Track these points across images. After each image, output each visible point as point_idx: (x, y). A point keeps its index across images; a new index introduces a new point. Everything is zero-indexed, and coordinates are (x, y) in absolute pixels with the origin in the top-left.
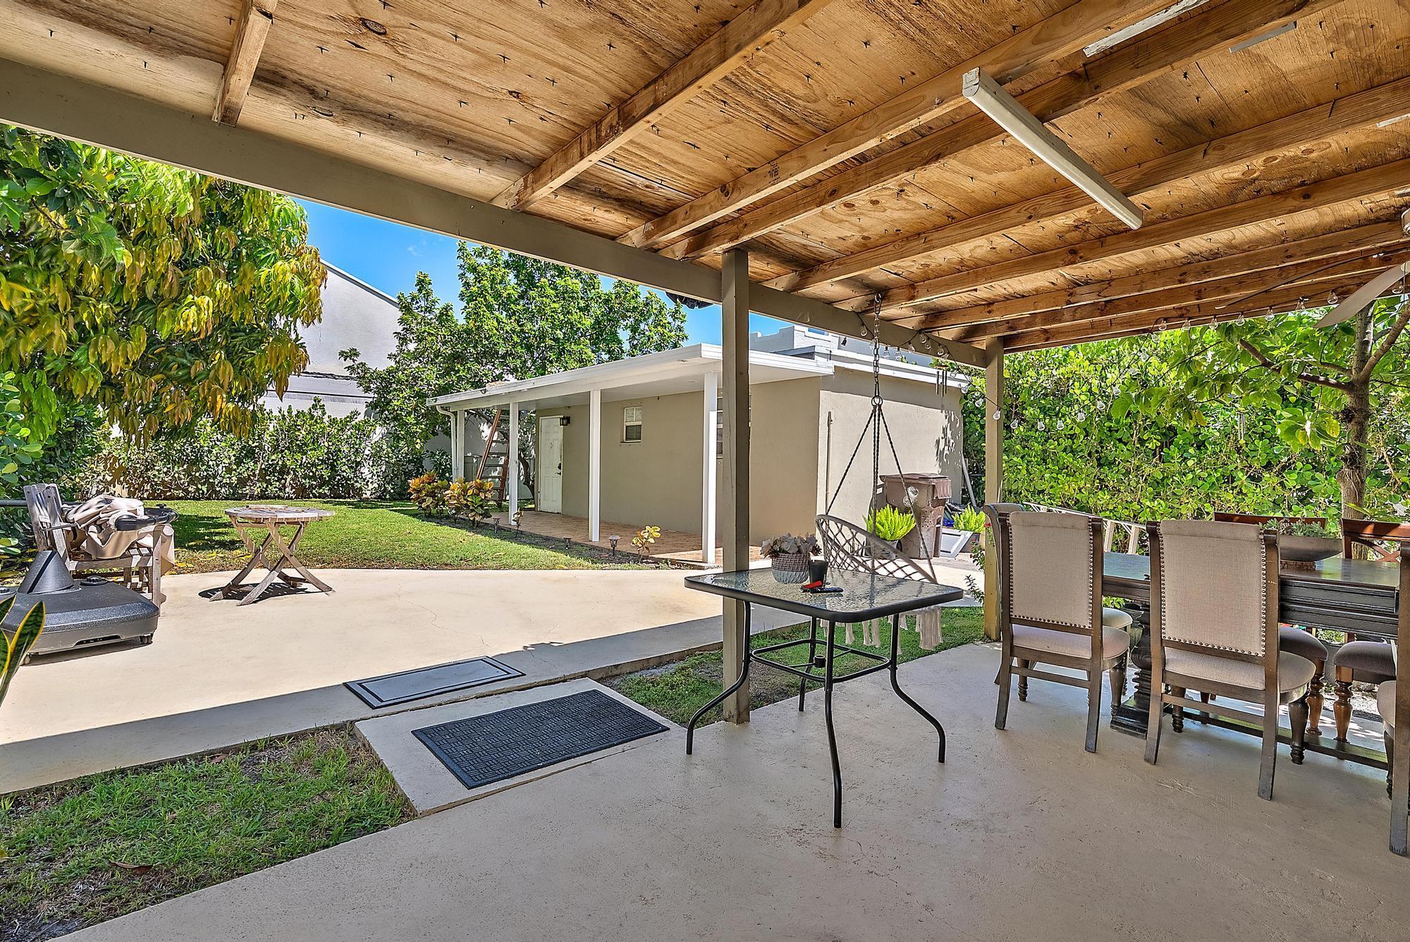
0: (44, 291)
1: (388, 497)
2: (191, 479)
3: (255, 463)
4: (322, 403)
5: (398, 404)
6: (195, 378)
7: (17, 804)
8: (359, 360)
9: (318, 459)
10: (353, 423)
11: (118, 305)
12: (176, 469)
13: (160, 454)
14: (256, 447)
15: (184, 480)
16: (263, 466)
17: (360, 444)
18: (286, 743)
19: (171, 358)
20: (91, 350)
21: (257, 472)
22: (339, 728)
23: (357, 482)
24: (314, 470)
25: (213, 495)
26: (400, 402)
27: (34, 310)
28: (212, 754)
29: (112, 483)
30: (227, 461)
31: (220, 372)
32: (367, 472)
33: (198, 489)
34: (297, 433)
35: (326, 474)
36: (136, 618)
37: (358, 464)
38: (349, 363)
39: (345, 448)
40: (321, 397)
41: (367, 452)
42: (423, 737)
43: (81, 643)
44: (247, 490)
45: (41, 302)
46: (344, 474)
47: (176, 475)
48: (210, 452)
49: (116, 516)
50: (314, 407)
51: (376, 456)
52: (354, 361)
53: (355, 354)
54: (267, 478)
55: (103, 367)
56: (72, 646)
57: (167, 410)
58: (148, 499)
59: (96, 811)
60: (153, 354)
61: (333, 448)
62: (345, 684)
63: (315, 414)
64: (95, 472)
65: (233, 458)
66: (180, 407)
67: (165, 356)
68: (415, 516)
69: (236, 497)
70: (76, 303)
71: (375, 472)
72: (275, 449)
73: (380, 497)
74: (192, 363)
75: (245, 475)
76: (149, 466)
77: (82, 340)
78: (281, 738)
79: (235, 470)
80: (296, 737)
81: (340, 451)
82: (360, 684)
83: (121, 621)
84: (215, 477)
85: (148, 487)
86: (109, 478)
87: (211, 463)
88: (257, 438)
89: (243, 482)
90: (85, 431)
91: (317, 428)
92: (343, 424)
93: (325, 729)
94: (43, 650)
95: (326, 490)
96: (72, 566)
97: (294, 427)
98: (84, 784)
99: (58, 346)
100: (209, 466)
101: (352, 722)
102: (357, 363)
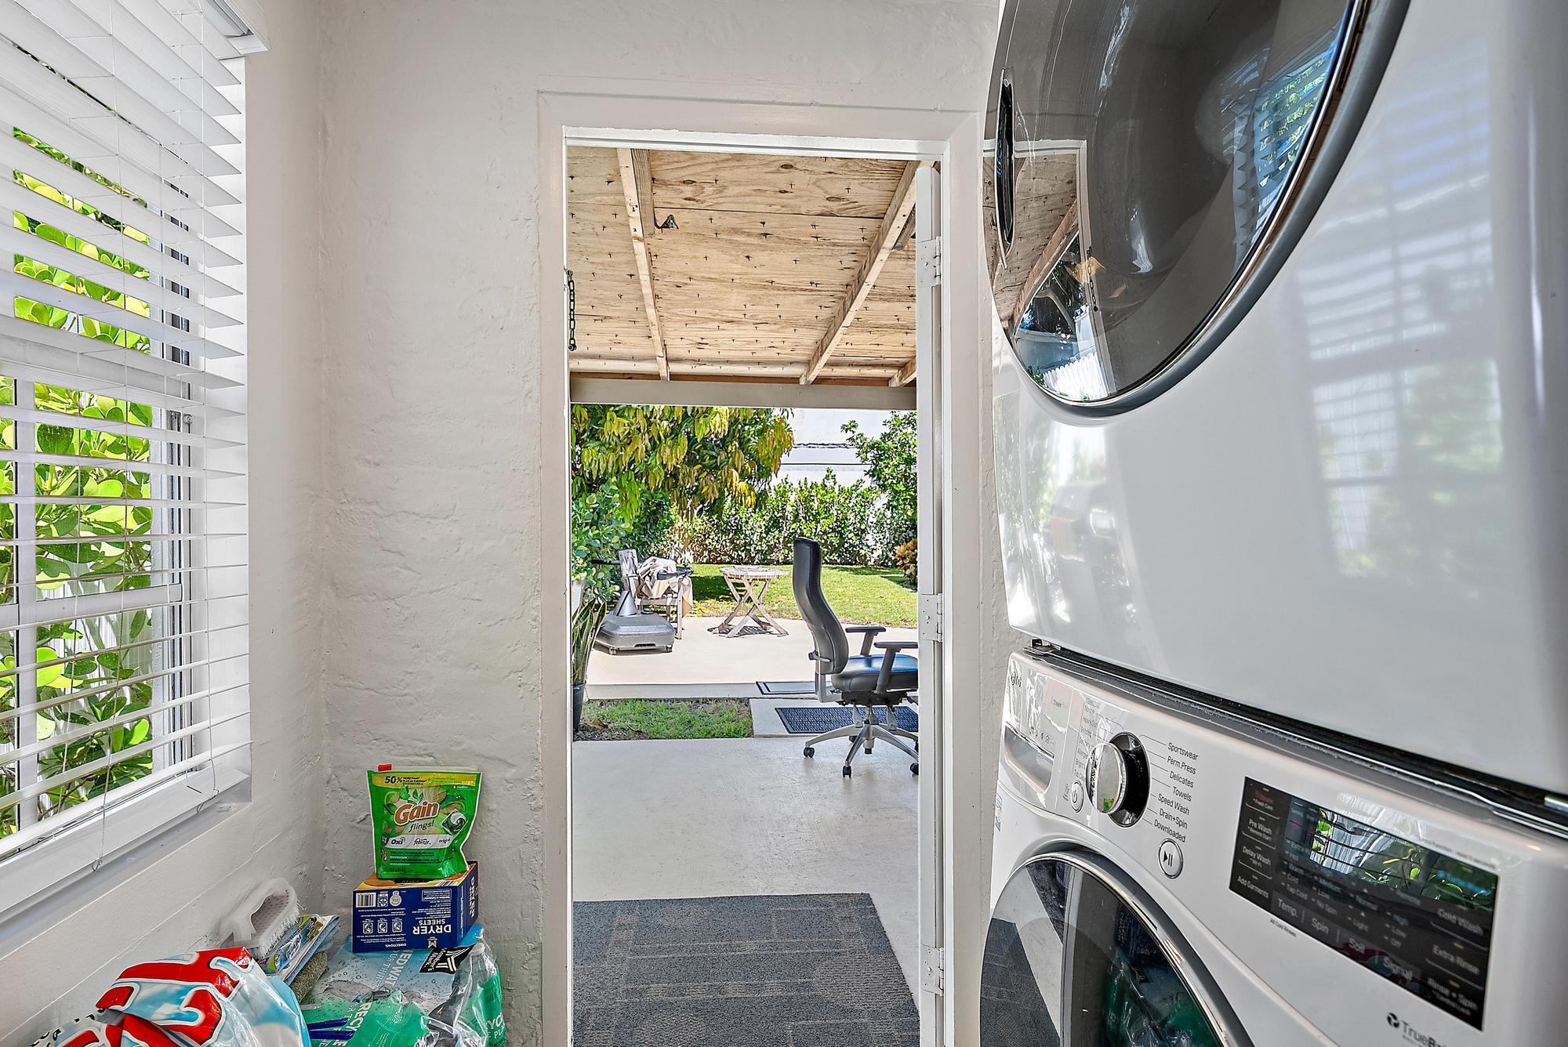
0: (633, 421)
1: (890, 564)
2: (734, 547)
3: (780, 532)
4: (833, 474)
5: (889, 472)
6: (721, 464)
7: (602, 704)
8: (858, 431)
9: (830, 528)
10: (859, 492)
11: (672, 422)
12: (724, 538)
13: (713, 525)
14: (780, 517)
15: (730, 546)
16: (786, 535)
17: (864, 512)
18: (713, 702)
19: (705, 451)
20: (658, 455)
21: (781, 540)
22: (741, 700)
23: (862, 549)
24: (825, 537)
25: (750, 561)
26: (890, 470)
27: (629, 433)
28: (678, 700)
29: (683, 550)
30: (759, 530)
31: (736, 458)
32: (871, 540)
33: (738, 555)
34: (811, 503)
35: (836, 541)
36: (663, 634)
37: (863, 531)
38: (850, 434)
39: (851, 516)
40: (832, 467)
41: (871, 519)
42: (781, 714)
43: (637, 646)
44: (773, 556)
45: (632, 428)
46: (851, 541)
47: (724, 543)
48: (747, 522)
49: (657, 571)
50: (827, 477)
51: (879, 524)
52: (853, 432)
53: (854, 426)
54: (789, 545)
55: (664, 466)
56: (633, 647)
57: (704, 491)
58: (706, 563)
59: (628, 711)
60: (695, 450)
61: (841, 516)
62: (757, 683)
63: (827, 484)
64: (673, 541)
65: (763, 527)
66: (711, 488)
67: (701, 451)
68: (898, 583)
69: (766, 562)
70: (650, 424)
71: (877, 539)
72: (796, 518)
73: (882, 564)
74: (719, 454)
75: (772, 543)
76: (706, 535)
77: (654, 448)
78: (711, 699)
79: (765, 538)
80: (717, 700)
81: (847, 519)
82: (764, 684)
83: (656, 635)
84: (750, 545)
85: (706, 553)
86: (682, 546)
87: (747, 533)
88: (780, 509)
89: (771, 549)
90: (664, 509)
91: (827, 498)
92: (848, 493)
93: (733, 699)
94: (622, 647)
95: (835, 557)
96: (638, 601)
97: (808, 499)
98: (626, 701)
99: (641, 454)
100: (746, 535)
101: (749, 698)
102: (856, 433)
